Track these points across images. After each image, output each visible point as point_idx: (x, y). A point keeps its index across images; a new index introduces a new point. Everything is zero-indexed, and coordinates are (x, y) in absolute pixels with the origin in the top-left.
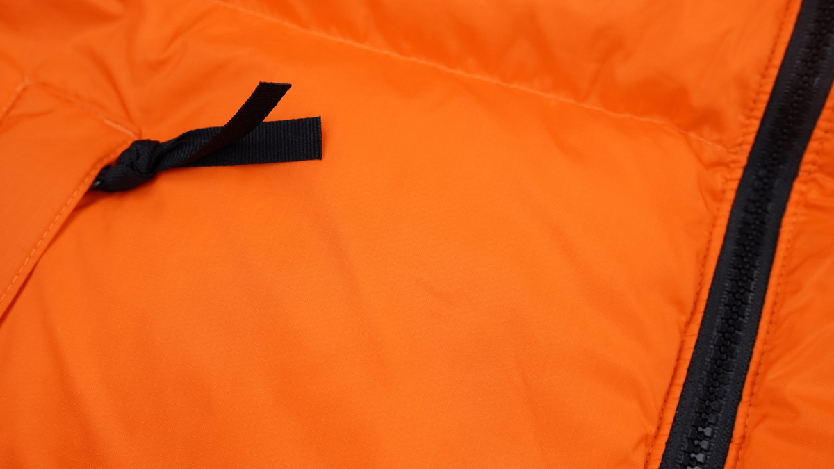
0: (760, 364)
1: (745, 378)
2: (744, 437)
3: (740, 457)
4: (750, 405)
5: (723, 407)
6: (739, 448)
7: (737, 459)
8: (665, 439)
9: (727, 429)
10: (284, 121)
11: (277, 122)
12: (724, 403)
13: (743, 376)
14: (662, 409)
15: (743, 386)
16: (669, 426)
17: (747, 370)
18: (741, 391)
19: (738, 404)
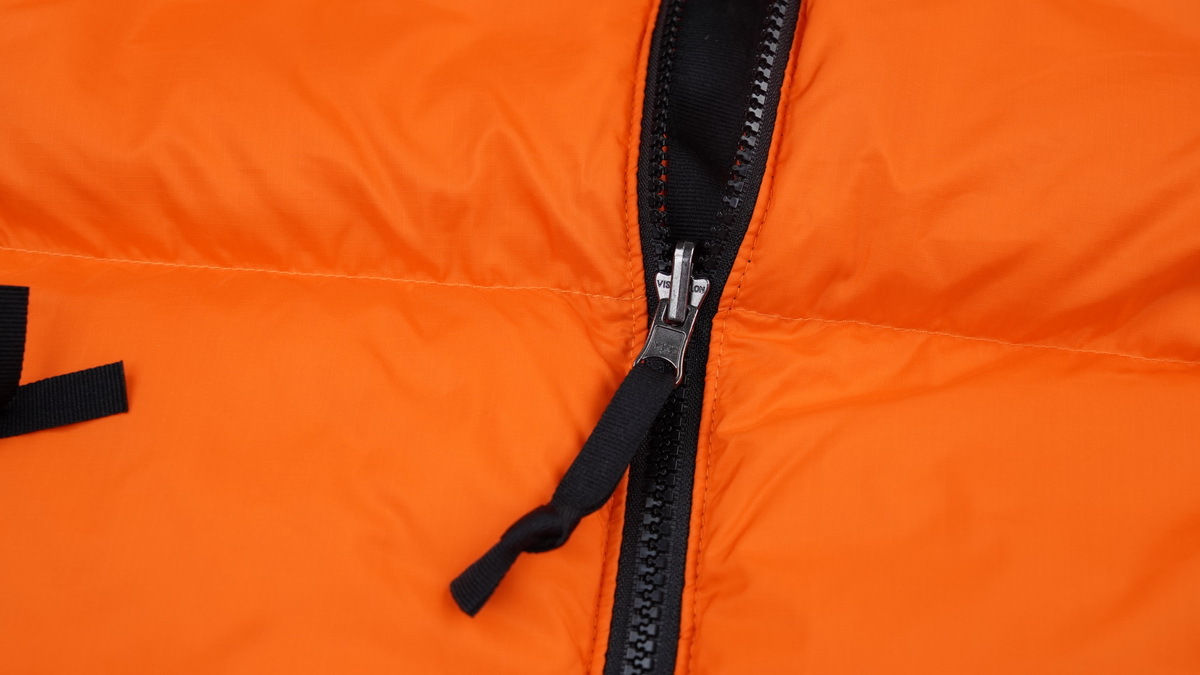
0: (700, 539)
1: (685, 559)
2: (693, 629)
3: (692, 653)
4: (696, 590)
5: (665, 596)
6: (690, 643)
7: (689, 657)
8: (604, 649)
9: (673, 622)
10: (78, 373)
11: (69, 375)
12: (666, 591)
13: (683, 556)
14: (597, 616)
15: (684, 569)
16: (607, 634)
17: (686, 548)
18: (683, 575)
19: (682, 590)
